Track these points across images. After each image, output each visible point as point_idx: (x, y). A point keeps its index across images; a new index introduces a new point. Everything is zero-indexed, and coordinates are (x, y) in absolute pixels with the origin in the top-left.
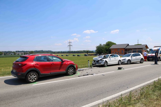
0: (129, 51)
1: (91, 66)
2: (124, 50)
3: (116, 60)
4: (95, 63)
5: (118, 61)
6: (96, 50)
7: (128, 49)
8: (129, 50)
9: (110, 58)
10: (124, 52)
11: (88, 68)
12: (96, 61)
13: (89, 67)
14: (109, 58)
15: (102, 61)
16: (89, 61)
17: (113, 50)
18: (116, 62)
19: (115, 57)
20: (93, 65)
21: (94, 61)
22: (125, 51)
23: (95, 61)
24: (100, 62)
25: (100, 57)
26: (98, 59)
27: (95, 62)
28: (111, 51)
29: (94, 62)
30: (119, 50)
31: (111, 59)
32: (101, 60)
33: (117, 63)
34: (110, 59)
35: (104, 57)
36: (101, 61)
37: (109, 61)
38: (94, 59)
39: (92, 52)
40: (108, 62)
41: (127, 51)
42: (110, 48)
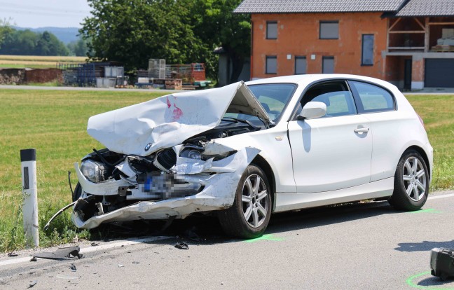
0: (433, 43)
1: (55, 228)
2: (383, 34)
3: (371, 154)
4: (111, 187)
5: (390, 166)
6: (89, 27)
7: (422, 19)
8: (436, 34)
9: (301, 119)
10: (385, 53)
11: (23, 258)
12: (135, 164)
13: (30, 245)
14: (295, 125)
15: (210, 165)
16: (27, 155)
17: (274, 30)
18: (371, 180)
19: (358, 109)
20: (88, 208)
21: (98, 156)
22: (397, 41)
23: (108, 160)
24: (180, 167)
25: (177, 113)
26: (160, 141)
27: (117, 175)
28: (247, 35)
29: (103, 178)
30: (329, 30)
31: (315, 138)
32: (194, 146)
33: (387, 188)
34: (307, 131)
35: (238, 105)
36: (198, 167)
37: (293, 167)
38: (104, 132)
39: (44, 43)
40: (284, 179)
41: (418, 41)
42: (237, 10)
